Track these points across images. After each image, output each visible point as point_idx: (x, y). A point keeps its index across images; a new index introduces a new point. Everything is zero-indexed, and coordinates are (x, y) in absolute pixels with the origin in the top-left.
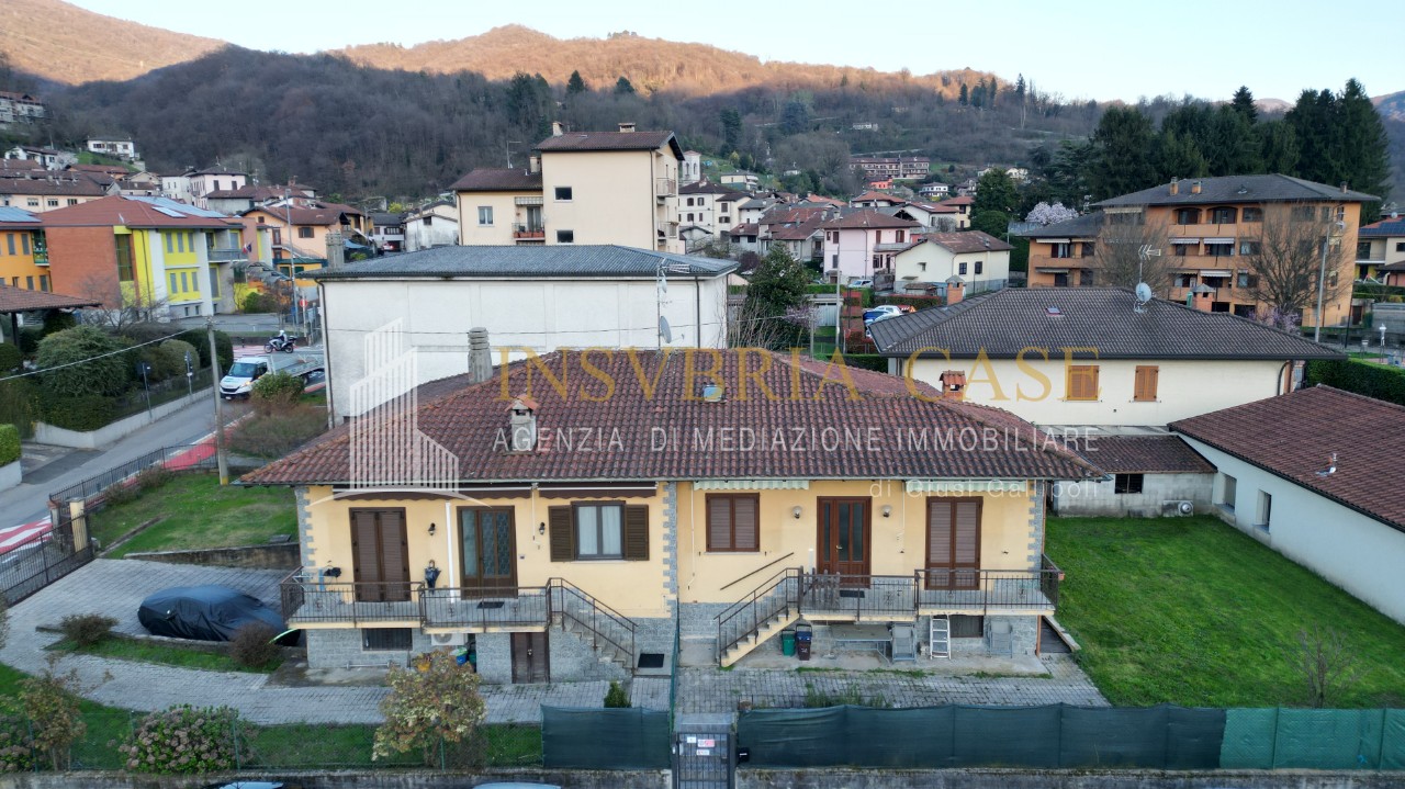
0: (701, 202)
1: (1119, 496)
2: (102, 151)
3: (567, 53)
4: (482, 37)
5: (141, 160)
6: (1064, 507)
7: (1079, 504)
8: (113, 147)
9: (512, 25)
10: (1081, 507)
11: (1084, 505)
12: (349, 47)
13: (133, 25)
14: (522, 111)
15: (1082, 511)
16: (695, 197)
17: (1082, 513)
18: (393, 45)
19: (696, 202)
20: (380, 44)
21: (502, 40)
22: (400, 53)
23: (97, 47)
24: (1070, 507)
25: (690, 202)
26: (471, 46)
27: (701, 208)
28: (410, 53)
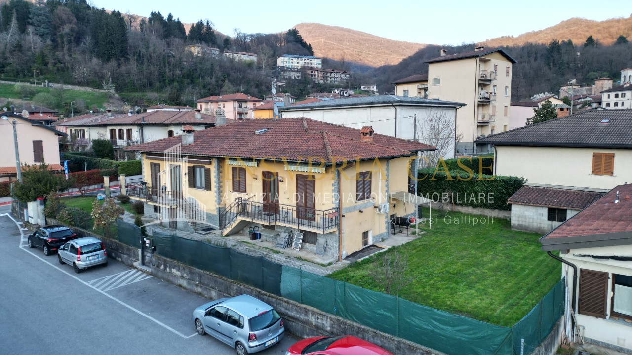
0: (623, 96)
1: (550, 222)
2: (365, 89)
3: (599, 28)
4: (555, 26)
5: (378, 92)
6: (515, 224)
7: (524, 223)
8: (369, 88)
9: (572, 18)
10: (525, 226)
11: (527, 225)
12: (487, 40)
13: (405, 43)
14: (552, 59)
15: (526, 228)
16: (620, 93)
17: (526, 229)
18: (509, 36)
19: (620, 96)
20: (502, 37)
21: (566, 26)
22: (512, 40)
23: (391, 53)
24: (518, 225)
25: (617, 96)
26: (548, 32)
27: (623, 99)
28: (517, 39)
